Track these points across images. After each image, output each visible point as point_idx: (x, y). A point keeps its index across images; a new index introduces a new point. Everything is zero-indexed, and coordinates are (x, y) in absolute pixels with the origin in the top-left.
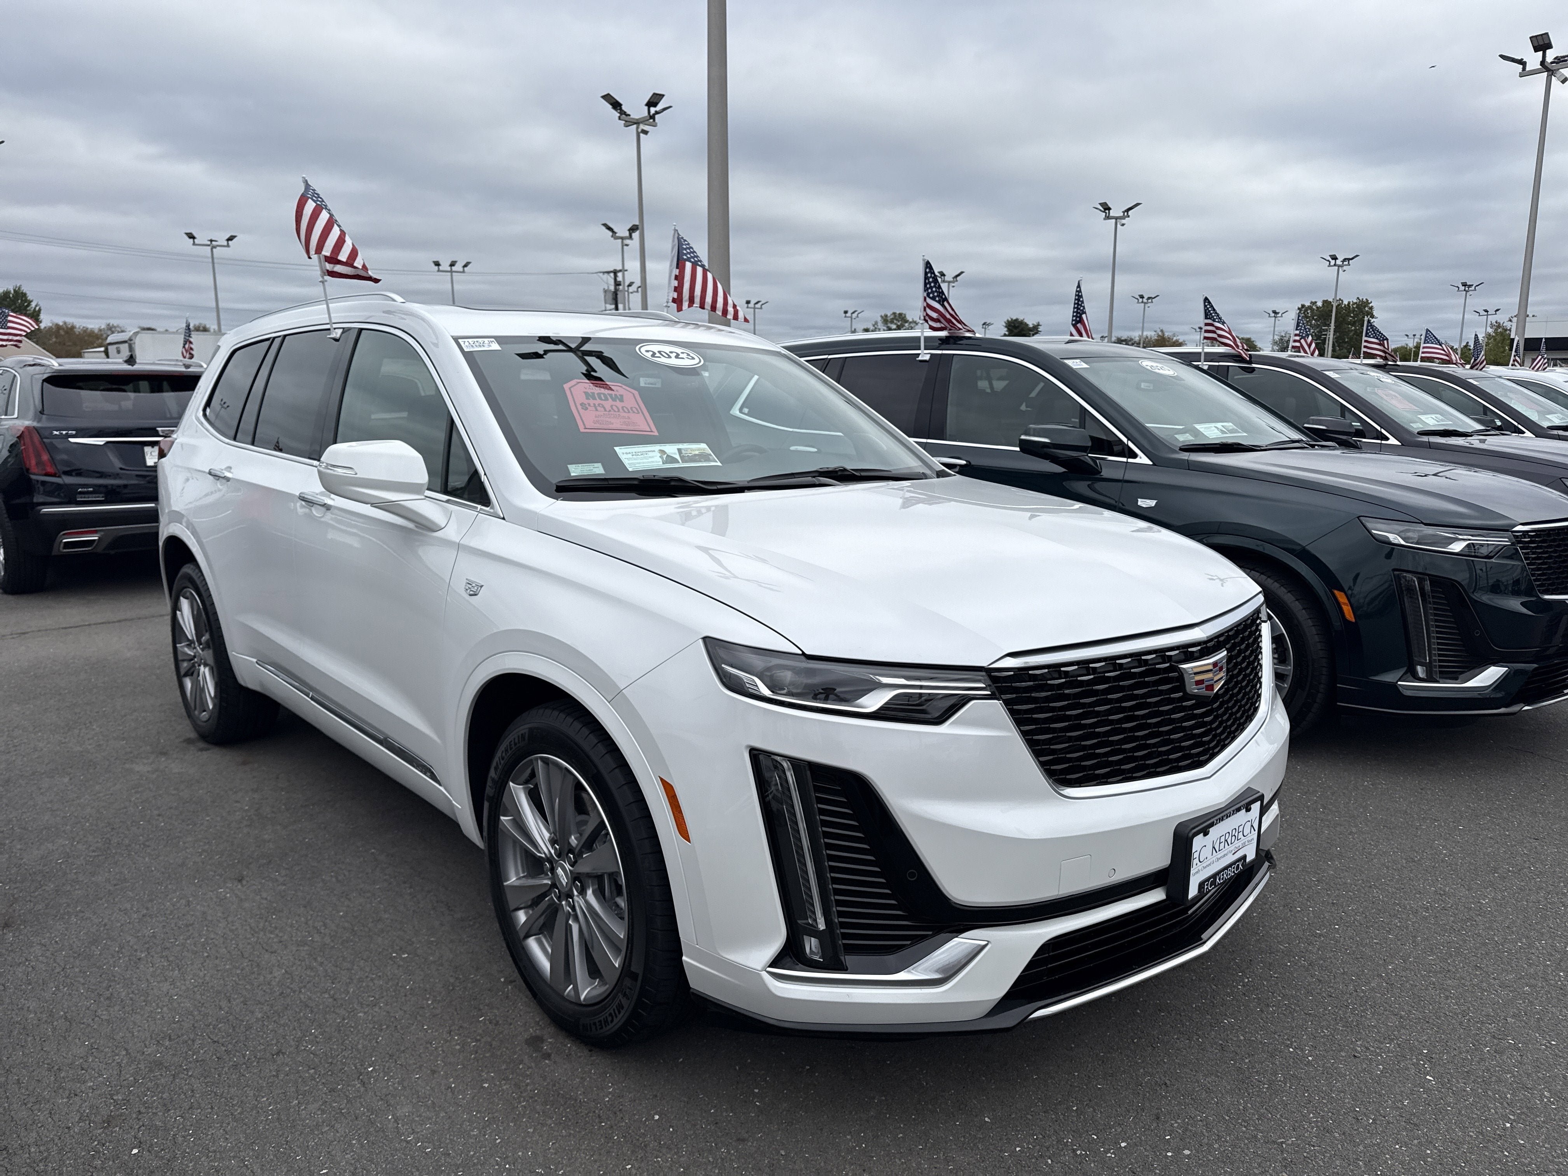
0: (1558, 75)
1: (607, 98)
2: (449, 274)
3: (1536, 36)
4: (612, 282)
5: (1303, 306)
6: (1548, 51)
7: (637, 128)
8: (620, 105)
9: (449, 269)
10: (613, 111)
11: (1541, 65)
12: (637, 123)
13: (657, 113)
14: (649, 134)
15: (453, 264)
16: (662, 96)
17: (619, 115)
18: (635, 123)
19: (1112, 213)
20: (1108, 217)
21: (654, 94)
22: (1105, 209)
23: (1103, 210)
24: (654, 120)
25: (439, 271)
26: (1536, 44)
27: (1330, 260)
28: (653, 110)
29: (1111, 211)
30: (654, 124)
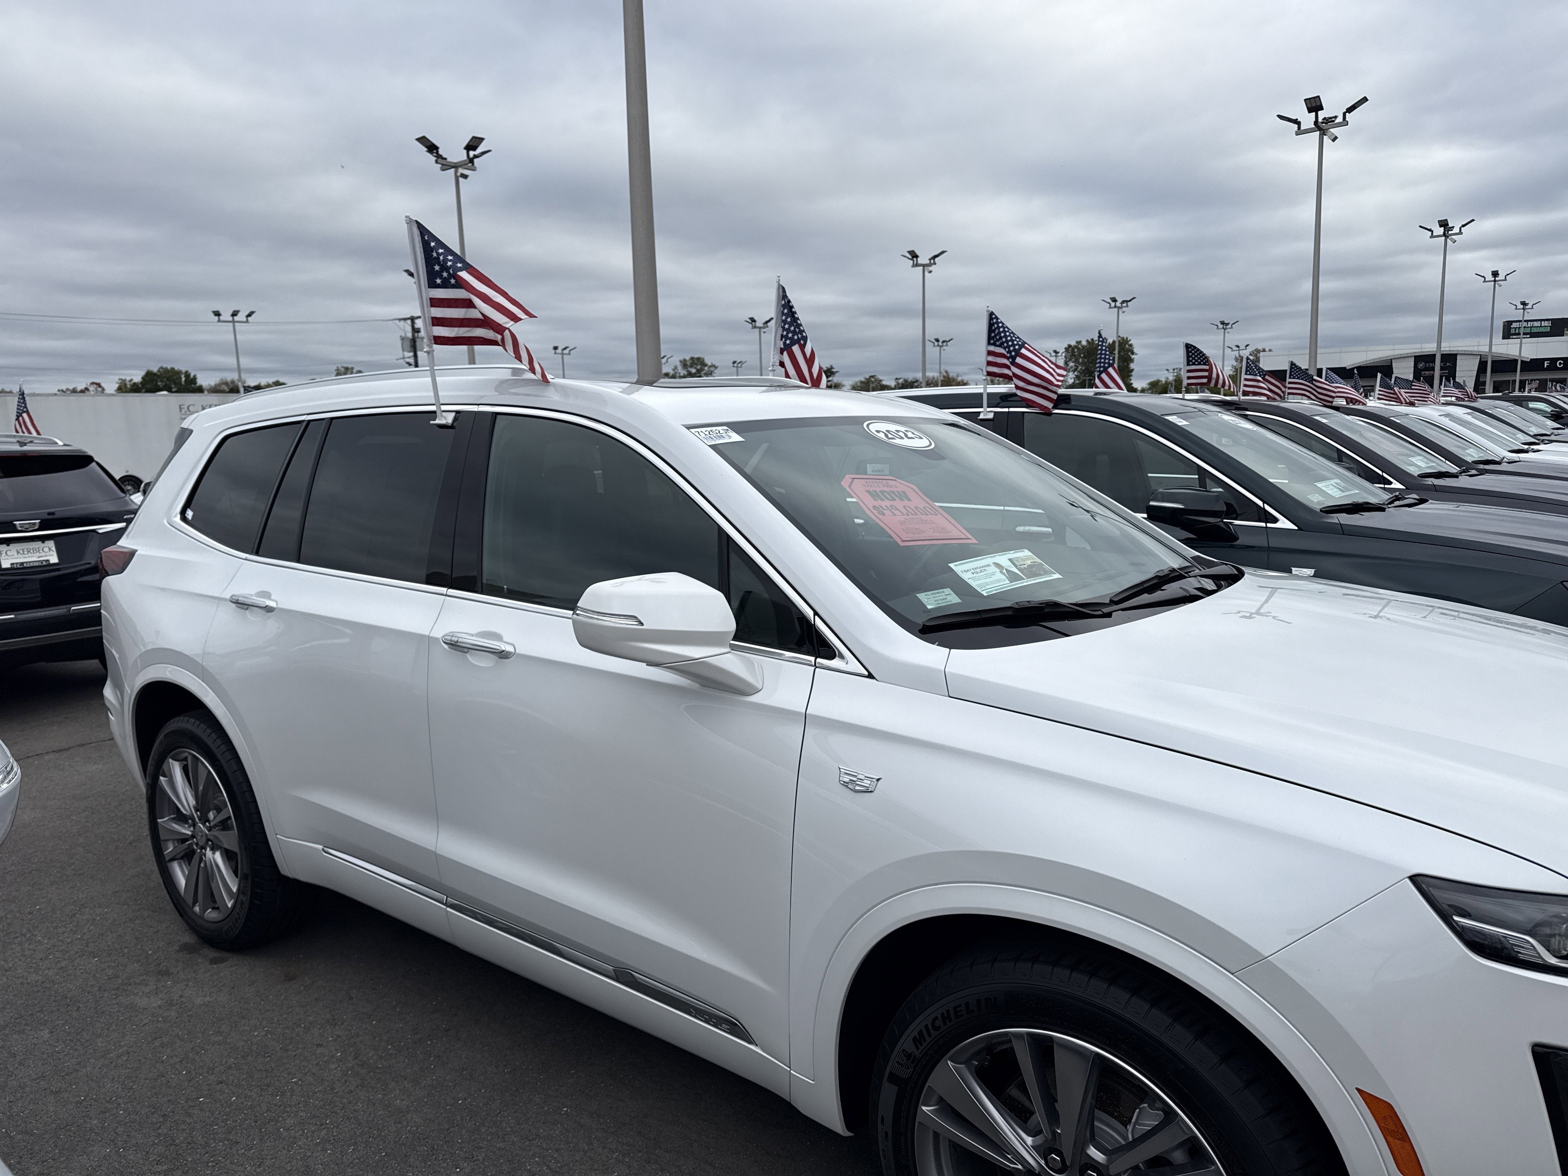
0: (1329, 134)
1: (423, 140)
2: (231, 324)
3: (1309, 99)
4: (409, 329)
5: (1070, 346)
6: (1320, 112)
7: (456, 172)
8: (437, 148)
9: (231, 319)
10: (429, 155)
11: (1314, 125)
12: (455, 166)
13: (476, 157)
14: (469, 178)
15: (235, 314)
16: (482, 139)
17: (435, 158)
18: (453, 167)
19: (920, 261)
20: (916, 265)
21: (474, 137)
22: (913, 257)
23: (910, 257)
24: (473, 164)
25: (219, 321)
26: (1310, 106)
27: (1111, 302)
28: (472, 153)
29: (919, 259)
30: (472, 168)
